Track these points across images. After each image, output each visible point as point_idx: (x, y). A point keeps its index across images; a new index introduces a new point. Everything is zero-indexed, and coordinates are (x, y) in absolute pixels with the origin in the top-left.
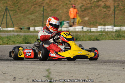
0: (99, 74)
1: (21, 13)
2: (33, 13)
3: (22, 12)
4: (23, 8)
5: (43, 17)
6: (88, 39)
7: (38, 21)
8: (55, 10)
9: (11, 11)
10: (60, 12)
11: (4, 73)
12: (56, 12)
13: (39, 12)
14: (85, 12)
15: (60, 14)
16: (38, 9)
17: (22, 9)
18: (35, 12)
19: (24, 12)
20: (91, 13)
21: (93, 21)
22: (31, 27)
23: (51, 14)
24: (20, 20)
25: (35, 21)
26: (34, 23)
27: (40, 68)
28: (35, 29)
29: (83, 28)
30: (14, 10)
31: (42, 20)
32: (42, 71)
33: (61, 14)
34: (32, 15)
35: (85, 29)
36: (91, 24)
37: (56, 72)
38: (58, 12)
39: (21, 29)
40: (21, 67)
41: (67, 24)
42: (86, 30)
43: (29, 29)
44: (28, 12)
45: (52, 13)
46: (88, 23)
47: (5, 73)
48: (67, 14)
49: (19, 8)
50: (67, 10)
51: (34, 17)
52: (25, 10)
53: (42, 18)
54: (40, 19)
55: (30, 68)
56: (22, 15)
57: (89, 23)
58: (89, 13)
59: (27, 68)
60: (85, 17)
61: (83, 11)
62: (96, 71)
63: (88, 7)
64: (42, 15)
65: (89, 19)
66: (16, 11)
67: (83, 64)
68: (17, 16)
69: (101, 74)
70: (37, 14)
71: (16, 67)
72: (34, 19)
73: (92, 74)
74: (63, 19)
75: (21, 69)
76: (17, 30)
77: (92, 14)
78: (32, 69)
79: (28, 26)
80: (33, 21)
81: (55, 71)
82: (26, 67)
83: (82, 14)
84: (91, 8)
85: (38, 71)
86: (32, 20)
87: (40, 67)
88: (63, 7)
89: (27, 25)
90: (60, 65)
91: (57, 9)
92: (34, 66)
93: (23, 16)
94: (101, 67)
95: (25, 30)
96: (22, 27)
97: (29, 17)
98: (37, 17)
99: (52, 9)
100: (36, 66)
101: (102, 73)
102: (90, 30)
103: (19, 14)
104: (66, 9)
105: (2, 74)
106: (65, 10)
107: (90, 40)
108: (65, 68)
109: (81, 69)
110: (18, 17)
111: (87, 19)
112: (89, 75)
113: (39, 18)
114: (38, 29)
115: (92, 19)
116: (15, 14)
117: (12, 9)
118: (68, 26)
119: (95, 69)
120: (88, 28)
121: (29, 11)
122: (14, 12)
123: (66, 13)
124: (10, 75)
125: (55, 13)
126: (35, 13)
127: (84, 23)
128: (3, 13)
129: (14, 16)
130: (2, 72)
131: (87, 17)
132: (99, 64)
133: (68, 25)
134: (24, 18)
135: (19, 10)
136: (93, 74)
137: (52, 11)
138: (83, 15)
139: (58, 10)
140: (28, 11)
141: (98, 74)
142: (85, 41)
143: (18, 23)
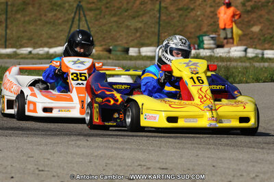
0: (257, 176)
1: (112, 17)
2: (138, 16)
3: (113, 12)
4: (117, 5)
5: (159, 25)
6: (253, 79)
7: (148, 33)
8: (187, 9)
9: (91, 10)
10: (199, 13)
11: (40, 169)
12: (189, 12)
13: (151, 13)
14: (254, 15)
15: (199, 17)
16: (149, 6)
17: (114, 6)
18: (143, 12)
19: (118, 13)
20: (267, 16)
21: (270, 33)
22: (133, 47)
23: (178, 19)
24: (110, 32)
25: (143, 33)
26: (140, 37)
27: (126, 157)
28: (140, 53)
29: (245, 51)
30: (97, 9)
31: (156, 30)
32: (129, 164)
33: (200, 19)
34: (137, 19)
35: (251, 53)
36: (265, 40)
37: (160, 168)
38: (192, 14)
39: (109, 51)
40: (83, 154)
41: (212, 42)
42: (253, 55)
43: (127, 51)
44: (126, 14)
45: (180, 16)
46: (260, 39)
47: (42, 171)
48: (211, 18)
49: (107, 3)
50: (212, 9)
51: (139, 25)
52: (120, 8)
53: (157, 26)
54: (153, 29)
55: (101, 157)
56: (115, 19)
57: (262, 38)
58: (261, 16)
59: (96, 156)
60: (253, 25)
61: (248, 12)
62: (253, 166)
63: (260, 3)
64: (158, 20)
65: (261, 30)
66: (101, 12)
67: (226, 148)
68: (104, 21)
69: (262, 175)
70: (146, 19)
71: (71, 153)
72: (140, 28)
73: (241, 175)
74: (205, 29)
75: (80, 160)
76: (101, 53)
77: (267, 19)
78: (105, 161)
79: (127, 43)
80: (138, 34)
81: (158, 165)
82: (96, 154)
83: (246, 20)
84: (267, 6)
85: (119, 166)
86: (136, 30)
87: (127, 154)
88: (205, 3)
89: (124, 41)
90: (173, 150)
91: (192, 7)
92: (113, 151)
93: (116, 22)
94: (266, 155)
95: (119, 53)
96: (111, 48)
97: (129, 24)
98: (146, 23)
99: (180, 7)
100: (117, 152)
101: (264, 173)
102: (263, 54)
103: (106, 17)
104: (211, 6)
105: (37, 172)
106: (208, 10)
107: (257, 81)
108: (181, 157)
109: (219, 161)
110: (105, 25)
111: (256, 29)
112: (234, 176)
113: (152, 27)
114: (147, 52)
115: (268, 29)
116: (98, 17)
117: (93, 6)
118: (213, 46)
119: (252, 161)
120: (259, 51)
121: (129, 11)
122: (98, 12)
123: (211, 15)
124: (54, 176)
125: (186, 16)
126: (143, 15)
127: (251, 39)
128: (73, 15)
129: (97, 23)
130: (36, 167)
131: (257, 25)
132: (263, 148)
133: (215, 44)
134: (118, 27)
135: (107, 8)
136: (245, 174)
137: (181, 12)
138: (249, 22)
139: (193, 9)
140: (127, 10)
141: (254, 175)
142: (247, 82)
143: (104, 38)
